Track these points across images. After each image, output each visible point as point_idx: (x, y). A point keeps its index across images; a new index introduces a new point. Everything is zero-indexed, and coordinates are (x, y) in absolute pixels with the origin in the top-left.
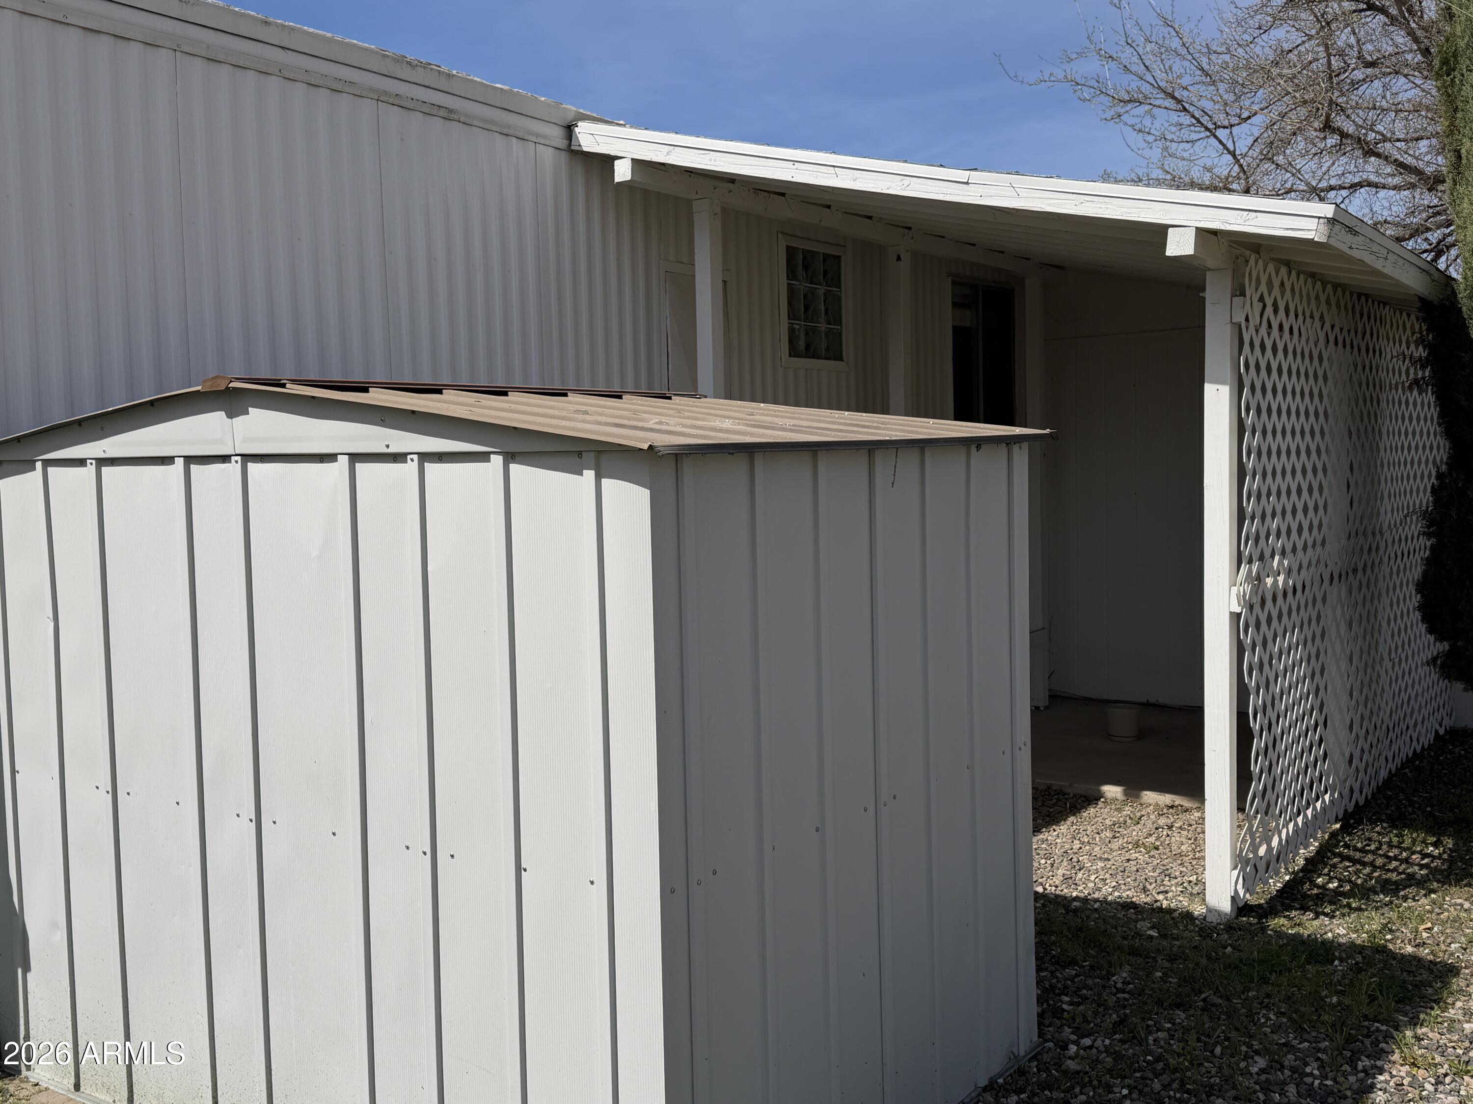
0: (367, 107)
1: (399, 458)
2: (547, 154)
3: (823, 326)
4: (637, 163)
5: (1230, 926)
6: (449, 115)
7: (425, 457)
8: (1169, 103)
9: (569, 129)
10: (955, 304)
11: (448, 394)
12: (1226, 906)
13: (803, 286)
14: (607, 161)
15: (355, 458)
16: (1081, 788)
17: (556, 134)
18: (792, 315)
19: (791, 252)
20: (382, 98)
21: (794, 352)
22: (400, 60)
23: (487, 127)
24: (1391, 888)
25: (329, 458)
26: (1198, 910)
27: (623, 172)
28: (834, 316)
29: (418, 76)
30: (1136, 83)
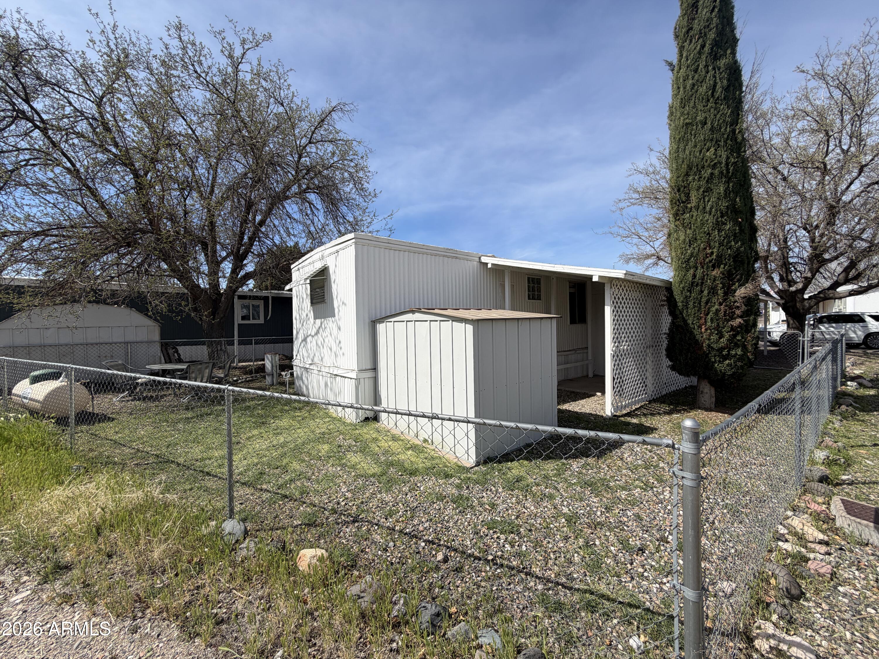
0: (441, 258)
1: (437, 321)
2: (475, 263)
3: (536, 293)
4: (492, 264)
5: (610, 419)
6: (456, 258)
7: (441, 321)
8: (636, 237)
9: (480, 258)
10: (570, 287)
11: (449, 310)
12: (610, 414)
13: (532, 285)
14: (487, 264)
15: (430, 321)
16: (592, 393)
17: (477, 259)
18: (529, 291)
19: (529, 278)
20: (444, 256)
21: (529, 299)
22: (447, 249)
23: (464, 259)
24: (652, 415)
25: (426, 321)
26: (604, 415)
27: (489, 266)
28: (539, 291)
29: (451, 251)
30: (627, 233)
